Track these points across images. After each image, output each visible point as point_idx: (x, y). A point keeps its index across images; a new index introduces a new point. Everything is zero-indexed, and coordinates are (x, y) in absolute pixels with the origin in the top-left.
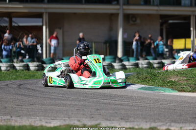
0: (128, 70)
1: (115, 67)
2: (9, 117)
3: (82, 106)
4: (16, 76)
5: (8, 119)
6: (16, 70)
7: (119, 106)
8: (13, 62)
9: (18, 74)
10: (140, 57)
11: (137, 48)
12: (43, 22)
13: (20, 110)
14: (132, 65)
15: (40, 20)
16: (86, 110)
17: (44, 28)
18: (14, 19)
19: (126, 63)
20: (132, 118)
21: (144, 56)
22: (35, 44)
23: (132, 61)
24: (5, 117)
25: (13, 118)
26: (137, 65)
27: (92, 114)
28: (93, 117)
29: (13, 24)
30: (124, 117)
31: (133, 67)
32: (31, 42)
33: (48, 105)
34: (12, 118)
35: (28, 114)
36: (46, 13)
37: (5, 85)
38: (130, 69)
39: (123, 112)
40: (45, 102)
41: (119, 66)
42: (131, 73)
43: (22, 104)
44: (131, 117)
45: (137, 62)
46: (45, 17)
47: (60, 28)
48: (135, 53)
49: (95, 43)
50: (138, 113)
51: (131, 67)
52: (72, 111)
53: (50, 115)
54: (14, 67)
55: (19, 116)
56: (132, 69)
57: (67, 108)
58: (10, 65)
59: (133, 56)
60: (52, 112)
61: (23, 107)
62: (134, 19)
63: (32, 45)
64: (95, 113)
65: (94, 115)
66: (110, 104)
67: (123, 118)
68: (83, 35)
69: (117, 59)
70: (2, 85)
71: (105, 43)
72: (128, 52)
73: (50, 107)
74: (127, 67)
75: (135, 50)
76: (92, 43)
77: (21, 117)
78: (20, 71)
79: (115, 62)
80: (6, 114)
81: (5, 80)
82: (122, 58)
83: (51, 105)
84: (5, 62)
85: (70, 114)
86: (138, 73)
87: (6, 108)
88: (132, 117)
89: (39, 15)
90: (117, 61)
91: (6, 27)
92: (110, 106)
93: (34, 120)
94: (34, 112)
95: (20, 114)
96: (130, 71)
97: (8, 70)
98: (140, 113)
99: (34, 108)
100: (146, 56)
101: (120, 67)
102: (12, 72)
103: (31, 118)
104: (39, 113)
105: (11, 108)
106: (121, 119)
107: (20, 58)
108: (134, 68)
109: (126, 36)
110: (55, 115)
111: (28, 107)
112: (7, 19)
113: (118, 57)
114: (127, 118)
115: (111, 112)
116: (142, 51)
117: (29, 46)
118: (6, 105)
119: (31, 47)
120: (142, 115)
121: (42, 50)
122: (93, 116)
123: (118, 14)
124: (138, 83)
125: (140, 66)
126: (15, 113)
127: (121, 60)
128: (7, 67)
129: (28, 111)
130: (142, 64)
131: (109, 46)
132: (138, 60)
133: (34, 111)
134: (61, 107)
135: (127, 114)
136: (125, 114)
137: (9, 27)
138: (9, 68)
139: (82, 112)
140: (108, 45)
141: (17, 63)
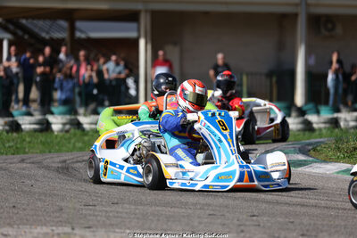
0: (317, 133)
1: (291, 127)
2: (67, 229)
3: (220, 207)
4: (84, 142)
5: (65, 234)
6: (83, 130)
7: (298, 209)
8: (76, 113)
9: (86, 138)
10: (341, 107)
11: (336, 87)
12: (139, 31)
13: (90, 215)
14: (325, 123)
15: (134, 25)
16: (228, 214)
17: (142, 43)
18: (79, 24)
19: (312, 118)
20: (325, 234)
21: (350, 103)
22: (123, 76)
23: (326, 114)
24: (60, 230)
25: (77, 231)
26: (335, 123)
27: (240, 225)
28: (242, 231)
29: (78, 34)
30: (307, 231)
31: (327, 125)
32: (114, 71)
33: (150, 204)
34: (75, 232)
35: (108, 222)
36: (146, 11)
37: (60, 162)
38: (320, 129)
39: (306, 221)
40: (144, 198)
41: (298, 123)
42: (322, 140)
43: (95, 203)
44: (322, 231)
45: (336, 115)
46: (145, 20)
47: (175, 44)
48: (331, 98)
49: (247, 74)
50: (337, 223)
51: (322, 126)
52: (199, 217)
53: (153, 226)
54: (79, 125)
55: (89, 227)
56: (324, 131)
57: (189, 211)
58: (71, 120)
59: (326, 103)
60: (158, 220)
61: (97, 208)
62: (330, 26)
63: (117, 80)
64: (247, 223)
65: (245, 225)
66: (278, 203)
67: (305, 232)
68: (224, 58)
69: (293, 109)
70: (54, 162)
71: (270, 75)
72: (317, 95)
73: (153, 208)
74: (315, 126)
75: (332, 91)
76: (241, 74)
77: (95, 229)
78: (91, 133)
79: (289, 116)
80: (61, 223)
81: (59, 151)
82: (305, 108)
83: (156, 205)
84: (61, 114)
85: (196, 224)
86: (338, 140)
87: (62, 209)
88: (326, 231)
89: (132, 17)
90: (294, 114)
91: (63, 40)
92: (278, 207)
93: (120, 235)
94: (119, 220)
95: (90, 223)
96: (321, 136)
97: (67, 131)
98: (343, 223)
99: (121, 210)
100: (353, 103)
101: (300, 126)
102: (75, 135)
103: (115, 232)
104: (130, 222)
105: (72, 211)
106: (302, 235)
107: (92, 106)
108: (328, 129)
109: (312, 61)
110: (165, 227)
111: (108, 209)
112: (64, 24)
113: (296, 106)
114: (314, 233)
115: (280, 220)
116: (345, 92)
117: (111, 81)
118: (63, 204)
119: (114, 83)
120: (345, 227)
121: (137, 90)
122: (242, 228)
123: (296, 15)
124: (337, 160)
125: (342, 124)
126: (82, 221)
127: (301, 112)
128: (64, 124)
129: (108, 218)
130: (346, 120)
131: (277, 82)
132: (338, 111)
133: (121, 217)
134: (176, 210)
135: (315, 224)
136: (310, 224)
137: (68, 39)
138: (68, 127)
139: (219, 221)
140: (274, 79)
141: (85, 115)
